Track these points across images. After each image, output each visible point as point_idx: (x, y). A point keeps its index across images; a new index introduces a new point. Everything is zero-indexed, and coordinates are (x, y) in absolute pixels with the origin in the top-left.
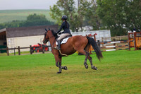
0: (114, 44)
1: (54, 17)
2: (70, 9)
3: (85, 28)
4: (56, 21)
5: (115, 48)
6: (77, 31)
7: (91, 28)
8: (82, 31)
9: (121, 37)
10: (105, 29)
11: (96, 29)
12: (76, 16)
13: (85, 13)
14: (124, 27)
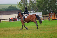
0: (44, 18)
1: (19, 7)
2: (26, 4)
3: (31, 12)
4: (20, 9)
5: (44, 19)
7: (34, 11)
8: (30, 12)
9: (46, 15)
10: (40, 12)
11: (36, 12)
12: (28, 7)
13: (32, 5)
14: (47, 11)
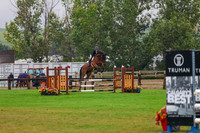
0: (93, 83)
1: (9, 39)
3: (51, 58)
5: (93, 88)
6: (40, 61)
7: (60, 58)
8: (47, 61)
9: (102, 74)
12: (41, 40)
14: (108, 59)
